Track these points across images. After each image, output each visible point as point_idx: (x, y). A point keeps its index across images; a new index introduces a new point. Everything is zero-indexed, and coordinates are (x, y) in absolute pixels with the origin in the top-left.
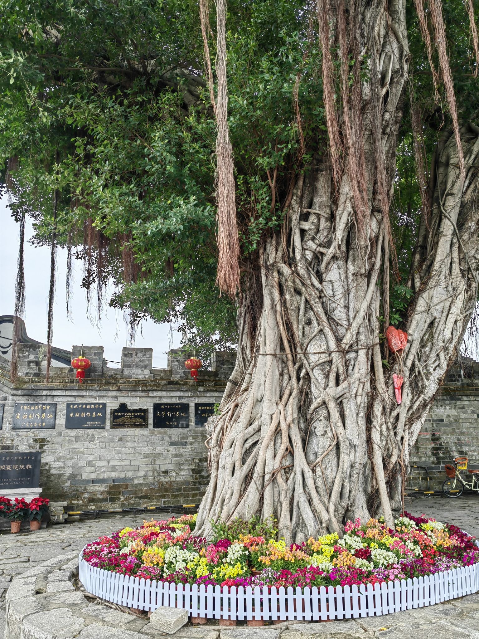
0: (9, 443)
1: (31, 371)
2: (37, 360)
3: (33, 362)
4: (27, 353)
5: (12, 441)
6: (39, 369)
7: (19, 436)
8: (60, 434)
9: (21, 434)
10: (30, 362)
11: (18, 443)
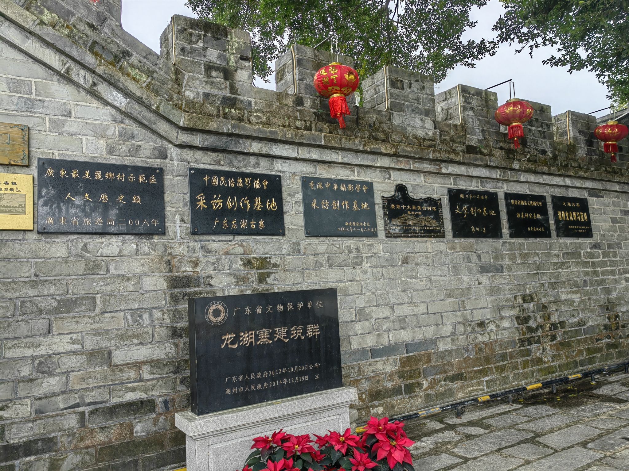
0: (188, 269)
1: (214, 92)
2: (224, 64)
3: (217, 69)
4: (200, 44)
5: (196, 264)
6: (233, 89)
7: (209, 251)
8: (296, 249)
9: (213, 246)
10: (209, 68)
11: (210, 270)
